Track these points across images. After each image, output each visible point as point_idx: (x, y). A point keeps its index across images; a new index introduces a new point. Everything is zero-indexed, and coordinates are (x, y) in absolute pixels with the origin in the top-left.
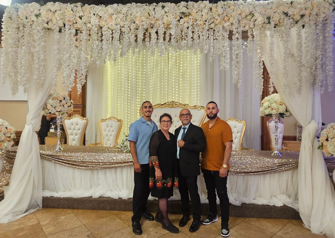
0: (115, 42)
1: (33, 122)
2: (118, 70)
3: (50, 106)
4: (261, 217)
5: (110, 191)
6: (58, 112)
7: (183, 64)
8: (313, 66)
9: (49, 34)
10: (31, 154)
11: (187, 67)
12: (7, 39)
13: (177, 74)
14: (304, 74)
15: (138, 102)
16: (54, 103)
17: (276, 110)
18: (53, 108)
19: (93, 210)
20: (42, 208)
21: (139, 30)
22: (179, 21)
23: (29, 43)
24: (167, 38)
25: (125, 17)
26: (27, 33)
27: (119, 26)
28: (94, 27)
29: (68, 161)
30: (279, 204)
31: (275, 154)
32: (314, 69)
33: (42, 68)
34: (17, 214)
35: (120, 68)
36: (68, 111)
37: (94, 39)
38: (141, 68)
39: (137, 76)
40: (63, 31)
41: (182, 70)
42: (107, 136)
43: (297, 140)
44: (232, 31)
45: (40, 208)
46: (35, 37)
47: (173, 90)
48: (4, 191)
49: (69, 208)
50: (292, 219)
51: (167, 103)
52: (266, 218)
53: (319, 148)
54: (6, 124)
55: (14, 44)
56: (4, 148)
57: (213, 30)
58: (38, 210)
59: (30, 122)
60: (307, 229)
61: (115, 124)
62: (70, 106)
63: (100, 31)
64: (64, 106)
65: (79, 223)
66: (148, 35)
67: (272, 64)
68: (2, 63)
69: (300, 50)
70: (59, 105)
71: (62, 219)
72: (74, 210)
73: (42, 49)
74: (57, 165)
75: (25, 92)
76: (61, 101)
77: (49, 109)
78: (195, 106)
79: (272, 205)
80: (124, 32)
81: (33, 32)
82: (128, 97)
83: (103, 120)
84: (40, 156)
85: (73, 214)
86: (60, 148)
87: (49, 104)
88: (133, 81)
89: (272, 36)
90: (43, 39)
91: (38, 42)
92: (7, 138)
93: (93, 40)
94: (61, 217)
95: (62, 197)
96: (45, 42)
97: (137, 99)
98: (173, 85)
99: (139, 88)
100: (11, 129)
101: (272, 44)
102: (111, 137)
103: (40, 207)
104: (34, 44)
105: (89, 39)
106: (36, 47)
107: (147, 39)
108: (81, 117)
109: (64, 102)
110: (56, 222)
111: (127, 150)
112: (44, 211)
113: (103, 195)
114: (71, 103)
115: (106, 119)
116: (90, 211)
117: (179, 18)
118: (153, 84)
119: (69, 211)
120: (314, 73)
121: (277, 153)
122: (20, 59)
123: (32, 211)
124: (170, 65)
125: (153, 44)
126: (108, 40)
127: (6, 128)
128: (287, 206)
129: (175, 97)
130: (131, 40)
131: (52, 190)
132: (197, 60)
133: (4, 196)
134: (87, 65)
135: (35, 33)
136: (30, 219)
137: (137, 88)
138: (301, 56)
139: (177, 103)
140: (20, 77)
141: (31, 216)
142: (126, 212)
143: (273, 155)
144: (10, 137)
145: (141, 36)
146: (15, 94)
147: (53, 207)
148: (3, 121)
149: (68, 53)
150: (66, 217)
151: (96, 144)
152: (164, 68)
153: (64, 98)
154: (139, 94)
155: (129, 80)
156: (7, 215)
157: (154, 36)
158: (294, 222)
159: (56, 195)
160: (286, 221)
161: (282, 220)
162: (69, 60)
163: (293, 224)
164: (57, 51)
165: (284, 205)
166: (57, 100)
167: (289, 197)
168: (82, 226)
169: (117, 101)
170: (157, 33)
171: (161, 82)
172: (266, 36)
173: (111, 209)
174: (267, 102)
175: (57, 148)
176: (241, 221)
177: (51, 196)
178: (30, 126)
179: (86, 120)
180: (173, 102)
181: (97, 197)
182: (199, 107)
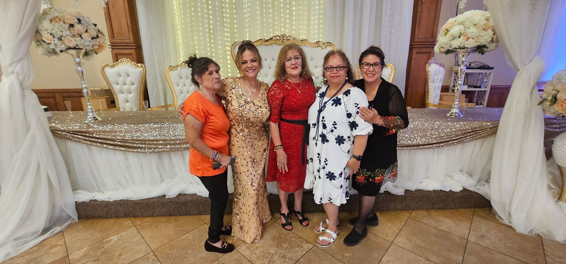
1: (18, 69)
3: (49, 35)
4: (432, 209)
5: (195, 185)
15: (227, 37)
16: (57, 30)
17: (474, 40)
18: (56, 41)
19: (170, 217)
20: (79, 219)
30: (457, 188)
31: (452, 113)
42: (182, 93)
45: (73, 221)
47: (281, 18)
49: (127, 215)
50: (475, 209)
51: (274, 38)
58: (69, 226)
59: (10, 70)
62: (98, 37)
64: (81, 37)
65: (145, 247)
70: (68, 33)
71: (112, 242)
72: (137, 219)
76: (72, 26)
77: (48, 42)
78: (317, 42)
79: (448, 190)
82: (210, 29)
85: (134, 229)
86: (95, 117)
87: (46, 32)
94: (112, 238)
95: (112, 200)
97: (225, 32)
98: (281, 8)
99: (226, 13)
108: (133, 63)
110: (100, 251)
113: (183, 191)
114: (99, 31)
115: (177, 65)
116: (164, 219)
118: (248, 7)
119: (127, 222)
121: (457, 111)
123: (58, 229)
128: (469, 190)
129: (286, 28)
131: (89, 189)
136: (51, 247)
139: (289, 38)
141: (54, 241)
143: (449, 115)
150: (121, 236)
151: (167, 106)
153: (79, 20)
154: (227, 23)
158: (480, 212)
159: (101, 197)
160: (469, 212)
161: (462, 210)
165: (464, 189)
166: (61, 23)
167: (471, 176)
168: (149, 256)
169: (193, 36)
173: (200, 213)
174: (457, 26)
175: (88, 117)
176: (406, 218)
177: (91, 200)
178: (13, 77)
179: (142, 68)
180: (283, 36)
181: (174, 196)
182: (324, 44)
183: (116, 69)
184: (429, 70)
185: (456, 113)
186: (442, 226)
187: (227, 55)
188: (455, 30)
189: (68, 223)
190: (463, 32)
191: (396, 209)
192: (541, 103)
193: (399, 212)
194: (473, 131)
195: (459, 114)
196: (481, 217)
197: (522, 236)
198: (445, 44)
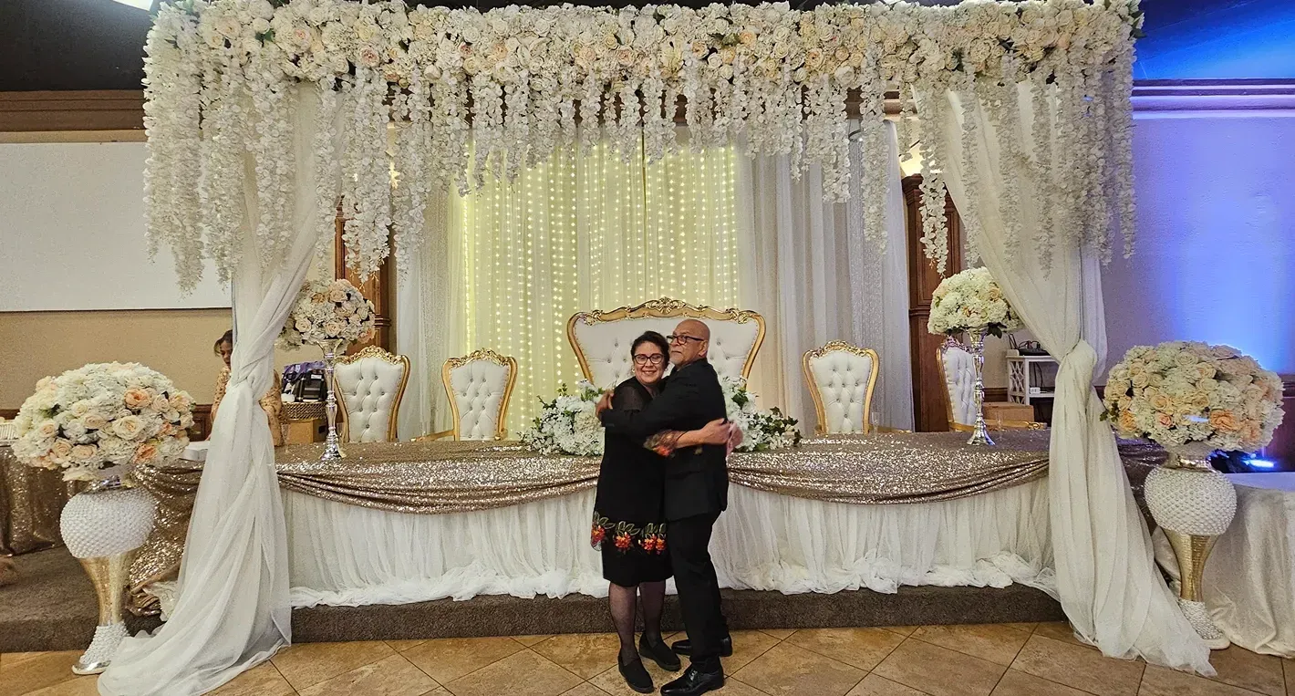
0: (516, 121)
2: (493, 210)
3: (306, 320)
4: (957, 623)
5: (506, 577)
6: (330, 338)
7: (687, 189)
8: (1083, 188)
9: (299, 97)
10: (251, 475)
11: (700, 196)
12: (163, 109)
13: (670, 220)
14: (1059, 213)
15: (558, 303)
16: (319, 312)
17: (980, 316)
18: (314, 328)
19: (460, 639)
20: (292, 642)
21: (585, 86)
22: (705, 59)
23: (237, 123)
24: (672, 110)
25: (545, 44)
26: (231, 92)
27: (524, 73)
28: (446, 75)
29: (367, 489)
30: (1001, 582)
31: (976, 438)
33: (282, 201)
34: (213, 671)
35: (500, 202)
36: (362, 335)
37: (447, 113)
38: (564, 204)
39: (552, 227)
40: (345, 85)
41: (687, 205)
42: (471, 408)
43: (1010, 399)
44: (859, 91)
45: (284, 646)
46: (256, 105)
47: (659, 267)
48: (160, 598)
49: (380, 636)
50: (1040, 621)
51: (646, 305)
52: (969, 622)
53: (1104, 417)
54: (164, 382)
55: (191, 126)
56: (161, 458)
57: (800, 87)
58: (279, 653)
59: (242, 375)
60: (1087, 646)
61: (496, 373)
62: (368, 319)
63: (464, 89)
64: (348, 320)
65: (425, 681)
66: (613, 100)
67: (972, 184)
68: (147, 186)
69: (1045, 146)
70: (333, 315)
71: (366, 674)
72: (399, 642)
73: (279, 141)
74: (334, 505)
75: (224, 277)
76: (339, 305)
77: (302, 330)
78: (729, 311)
79: (981, 584)
80: (540, 92)
81: (250, 89)
82: (526, 289)
83: (455, 362)
84: (280, 479)
85: (396, 657)
86: (337, 452)
87: (302, 316)
88: (538, 242)
89: (968, 107)
90: (283, 112)
91: (268, 121)
92: (171, 428)
93: (443, 114)
94: (363, 668)
95: (356, 605)
96: (289, 119)
97: (553, 293)
98: (658, 251)
99: (558, 261)
100: (181, 399)
101: (970, 127)
102: (484, 412)
103: (284, 641)
104: (254, 127)
105: (429, 111)
106: (261, 136)
107: (610, 114)
108: (387, 354)
109: (347, 305)
110: (350, 686)
111: (554, 446)
112: (299, 654)
113: (484, 589)
114: (370, 310)
115: (464, 356)
116: (449, 642)
117: (707, 52)
118: (600, 250)
119: (382, 647)
120: (1084, 208)
121: (983, 435)
122: (205, 173)
123: (263, 655)
124: (648, 193)
125: (628, 128)
126: (491, 113)
127: (166, 395)
128: (1024, 586)
129: (668, 285)
130: (565, 115)
131: (320, 586)
133: (159, 614)
134: (428, 191)
135: (257, 93)
136: (261, 682)
137: (553, 261)
138: (1048, 162)
139: (676, 304)
140: (206, 230)
141: (261, 673)
142: (563, 637)
143: (971, 443)
144: (179, 423)
145: (591, 103)
146: (193, 284)
147: (330, 639)
148: (153, 373)
149: (367, 156)
150: (379, 666)
151: (434, 435)
152: (630, 201)
153: (349, 295)
154: (560, 278)
155: (529, 239)
156: (181, 675)
157: (631, 103)
158: (1048, 627)
159: (333, 599)
160: (1025, 628)
161: (1013, 625)
162: (371, 176)
163: (1047, 635)
164: (331, 149)
165: (1014, 582)
166: (326, 301)
167: (1025, 558)
169: (493, 302)
170: (639, 93)
171: (624, 244)
172: (948, 106)
173: (514, 632)
174: (951, 293)
175: (327, 451)
176: (903, 638)
177: (318, 605)
178: (244, 385)
179: (403, 363)
180: (664, 301)
181: (468, 598)
182: (741, 313)
183: (355, 365)
184: (944, 359)
185: (982, 437)
187: (556, 335)
188: (950, 299)
189: (275, 648)
190: (960, 302)
191: (886, 624)
193: (892, 628)
194: (1006, 470)
195: (987, 439)
198: (938, 320)
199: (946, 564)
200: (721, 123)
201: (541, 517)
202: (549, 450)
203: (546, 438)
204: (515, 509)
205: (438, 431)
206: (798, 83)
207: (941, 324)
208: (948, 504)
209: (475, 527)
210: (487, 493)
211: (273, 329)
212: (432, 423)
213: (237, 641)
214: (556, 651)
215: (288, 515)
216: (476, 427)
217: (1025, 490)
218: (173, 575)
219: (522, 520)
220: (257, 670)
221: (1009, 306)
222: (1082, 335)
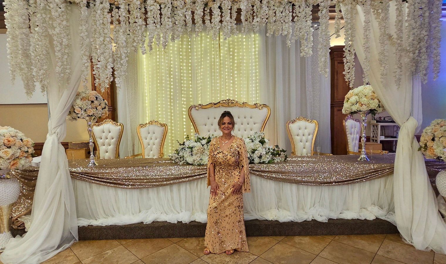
0: (166, 20)
1: (58, 130)
2: (156, 62)
3: (79, 108)
4: (352, 234)
5: (165, 214)
6: (89, 116)
7: (238, 53)
8: (416, 50)
9: (71, 10)
10: (59, 173)
11: (243, 56)
12: (12, 16)
13: (231, 66)
14: (405, 60)
15: (184, 101)
16: (84, 105)
17: (366, 106)
18: (83, 112)
19: (147, 239)
20: (79, 240)
21: (196, 4)
23: (44, 22)
24: (235, 15)
26: (41, 8)
29: (107, 179)
30: (371, 217)
31: (362, 158)
32: (416, 54)
33: (66, 57)
34: (46, 252)
35: (159, 58)
36: (103, 115)
37: (136, 17)
38: (186, 59)
39: (181, 69)
40: (91, 5)
41: (238, 60)
42: (149, 145)
43: (371, 141)
44: (318, 5)
45: (75, 242)
46: (53, 14)
47: (226, 86)
48: (25, 222)
49: (114, 238)
50: (387, 234)
51: (221, 102)
52: (358, 234)
54: (20, 134)
55: (24, 23)
56: (21, 166)
57: (291, 4)
58: (74, 245)
59: (53, 132)
61: (159, 130)
62: (105, 108)
63: (143, 6)
64: (96, 108)
65: (133, 257)
66: (208, 11)
67: (367, 48)
68: (9, 51)
69: (400, 31)
70: (90, 106)
71: (109, 254)
72: (122, 241)
73: (63, 30)
74: (94, 185)
75: (43, 90)
76: (92, 102)
77: (77, 112)
78: (255, 104)
79: (363, 218)
80: (176, 7)
81: (50, 7)
82: (170, 95)
83: (142, 126)
84: (71, 174)
85: (121, 246)
86: (94, 163)
87: (77, 107)
88: (175, 75)
89: (367, 13)
90: (65, 17)
91: (58, 21)
92: (24, 154)
93: (134, 18)
94: (108, 252)
95: (104, 225)
96: (68, 20)
97: (182, 97)
98: (226, 79)
99: (184, 84)
100: (28, 142)
101: (367, 22)
102: (154, 146)
103: (76, 240)
104: (52, 24)
105: (128, 17)
106: (55, 28)
107: (207, 17)
108: (114, 122)
109: (96, 102)
110: (102, 259)
111: (184, 161)
112: (82, 245)
113: (156, 219)
114: (106, 104)
115: (146, 123)
116: (142, 240)
118: (201, 79)
119: (115, 242)
120: (416, 58)
121: (365, 157)
122: (33, 44)
123: (68, 245)
124: (221, 55)
125: (215, 24)
126: (155, 17)
127: (22, 140)
128: (381, 219)
129: (230, 93)
130: (187, 18)
131: (89, 217)
132: (255, 48)
133: (25, 229)
134: (129, 52)
135: (53, 8)
136: (66, 257)
137: (182, 83)
138: (402, 38)
139: (233, 101)
140: (35, 70)
141: (66, 253)
142: (189, 239)
143: (359, 160)
144: (28, 152)
145: (199, 12)
146: (31, 93)
147: (94, 239)
148: (16, 131)
149: (102, 36)
150: (114, 251)
151: (134, 155)
152: (214, 58)
153: (97, 98)
154: (184, 91)
155: (171, 74)
156: (34, 254)
157: (216, 12)
158: (391, 236)
159: (95, 223)
160: (381, 236)
161: (377, 236)
162: (104, 45)
164: (86, 33)
165: (376, 218)
166: (87, 100)
167: (381, 207)
169: (157, 101)
170: (220, 8)
171: (211, 76)
172: (357, 13)
173: (169, 236)
174: (354, 96)
175: (90, 163)
176: (331, 240)
177: (89, 225)
178: (54, 136)
179: (121, 126)
180: (229, 100)
181: (150, 223)
182: (260, 105)
183: (101, 127)
184: (346, 124)
185: (364, 158)
186: (358, 245)
187: (183, 114)
188: (353, 99)
189: (72, 242)
190: (358, 100)
191: (323, 234)
192: (420, 149)
193: (325, 236)
194: (376, 171)
195: (366, 158)
196: (391, 240)
197: (420, 252)
198: (348, 108)
199: (348, 210)
200: (256, 21)
201: (179, 190)
202: (182, 163)
203: (181, 158)
204: (168, 188)
205: (136, 153)
206: (291, 3)
207: (349, 110)
208: (350, 185)
209: (152, 193)
210: (157, 180)
211: (65, 112)
212: (133, 150)
213: (56, 240)
214: (186, 245)
215: (75, 189)
216: (151, 152)
217: (382, 180)
218: (29, 213)
219: (171, 191)
220: (65, 252)
221: (379, 102)
222: (411, 114)
